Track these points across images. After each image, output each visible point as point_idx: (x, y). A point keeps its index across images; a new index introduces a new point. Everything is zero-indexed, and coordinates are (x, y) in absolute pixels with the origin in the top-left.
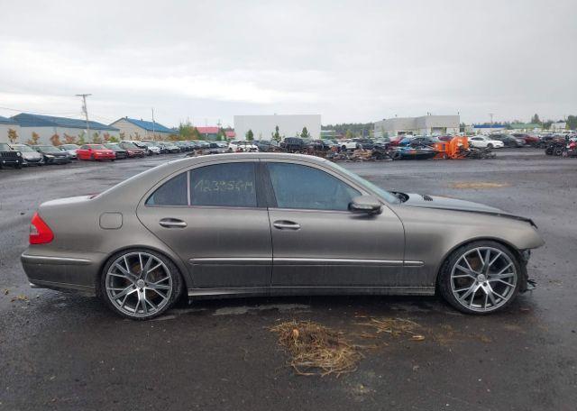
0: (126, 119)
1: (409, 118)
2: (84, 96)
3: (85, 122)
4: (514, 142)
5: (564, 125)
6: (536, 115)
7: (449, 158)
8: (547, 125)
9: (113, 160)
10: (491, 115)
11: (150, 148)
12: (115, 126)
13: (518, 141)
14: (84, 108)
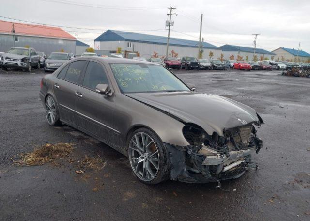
0: (283, 49)
2: (256, 35)
3: (254, 49)
9: (250, 70)
11: (279, 65)
12: (275, 53)
14: (255, 42)
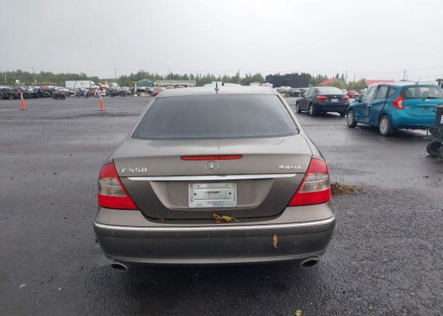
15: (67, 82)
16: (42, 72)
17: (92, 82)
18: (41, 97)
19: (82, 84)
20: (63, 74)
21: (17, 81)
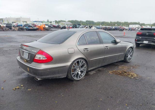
1: (15, 18)
4: (51, 26)
5: (55, 22)
6: (48, 20)
7: (41, 30)
8: (51, 22)
10: (38, 19)
13: (52, 26)
15: (130, 25)
16: (125, 22)
17: (139, 25)
18: (116, 30)
19: (135, 26)
20: (131, 22)
21: (116, 25)
